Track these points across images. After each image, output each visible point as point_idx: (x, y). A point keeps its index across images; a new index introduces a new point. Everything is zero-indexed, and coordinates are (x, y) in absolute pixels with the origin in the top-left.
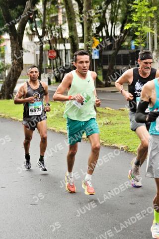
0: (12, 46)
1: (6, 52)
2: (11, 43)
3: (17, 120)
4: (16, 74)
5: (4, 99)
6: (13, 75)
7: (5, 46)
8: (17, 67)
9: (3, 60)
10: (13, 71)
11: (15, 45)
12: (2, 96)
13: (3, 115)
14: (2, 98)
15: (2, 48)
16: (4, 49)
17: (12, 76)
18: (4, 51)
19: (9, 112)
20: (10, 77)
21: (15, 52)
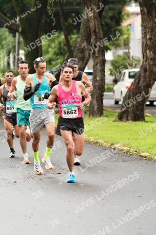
0: (144, 26)
1: (132, 37)
2: (143, 20)
3: (150, 159)
4: (150, 77)
5: (127, 120)
6: (145, 78)
7: (130, 25)
8: (151, 63)
9: (127, 51)
10: (145, 70)
11: (150, 25)
12: (125, 116)
13: (126, 148)
14: (124, 119)
15: (124, 30)
16: (128, 30)
17: (142, 79)
18: (129, 34)
19: (136, 144)
20: (139, 81)
21: (148, 36)
